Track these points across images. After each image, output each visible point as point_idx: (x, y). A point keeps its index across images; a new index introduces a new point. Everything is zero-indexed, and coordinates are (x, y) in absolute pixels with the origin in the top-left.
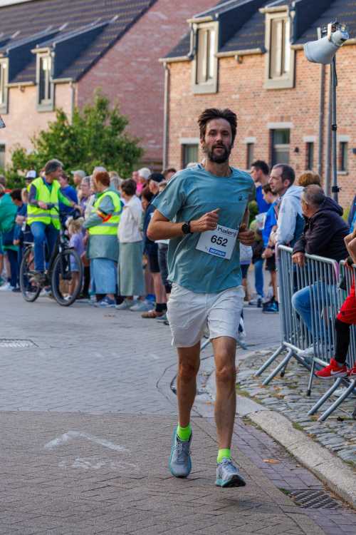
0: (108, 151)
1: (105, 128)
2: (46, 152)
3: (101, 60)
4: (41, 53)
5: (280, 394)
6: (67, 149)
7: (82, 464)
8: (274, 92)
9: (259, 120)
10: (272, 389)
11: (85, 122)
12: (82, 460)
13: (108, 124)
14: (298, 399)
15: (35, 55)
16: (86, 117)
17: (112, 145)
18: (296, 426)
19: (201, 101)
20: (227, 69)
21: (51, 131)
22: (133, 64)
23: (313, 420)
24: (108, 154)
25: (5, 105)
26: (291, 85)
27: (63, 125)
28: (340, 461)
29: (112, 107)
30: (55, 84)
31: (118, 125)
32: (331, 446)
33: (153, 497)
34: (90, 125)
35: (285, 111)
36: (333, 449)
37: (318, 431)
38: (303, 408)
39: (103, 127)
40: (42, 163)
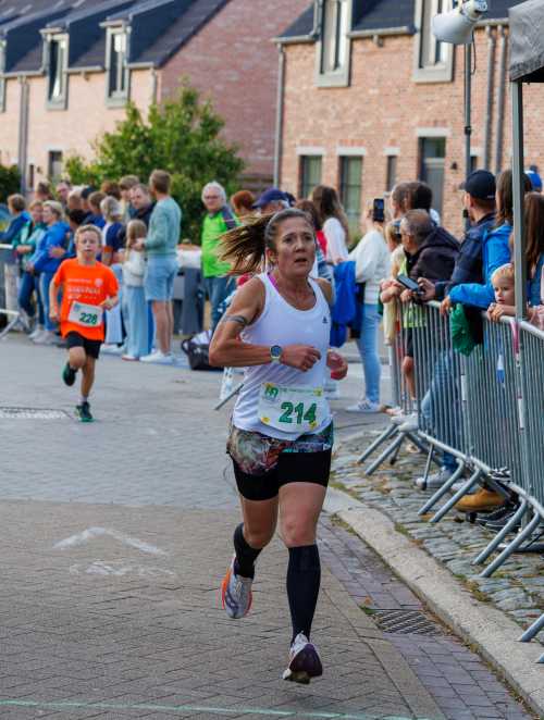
0: (196, 162)
1: (192, 131)
2: (111, 161)
3: (195, 39)
4: (113, 27)
5: (385, 487)
6: (140, 159)
7: (99, 568)
8: (425, 87)
9: (406, 124)
10: (377, 480)
11: (165, 122)
12: (101, 563)
13: (196, 126)
14: (409, 494)
15: (104, 30)
16: (167, 116)
17: (202, 153)
18: (399, 528)
19: (327, 97)
20: (363, 53)
21: (119, 134)
22: (237, 45)
23: (422, 521)
24: (196, 166)
25: (63, 96)
26: (449, 78)
27: (136, 126)
28: (448, 574)
29: (202, 103)
30: (131, 70)
31: (211, 127)
32: (440, 555)
33: (189, 613)
34: (171, 127)
35: (440, 112)
36: (442, 559)
37: (426, 535)
38: (414, 505)
39: (189, 129)
40: (105, 176)
